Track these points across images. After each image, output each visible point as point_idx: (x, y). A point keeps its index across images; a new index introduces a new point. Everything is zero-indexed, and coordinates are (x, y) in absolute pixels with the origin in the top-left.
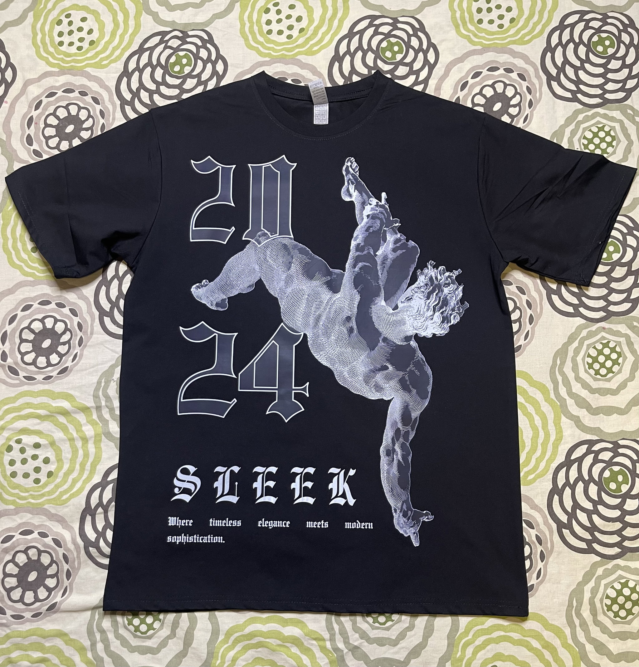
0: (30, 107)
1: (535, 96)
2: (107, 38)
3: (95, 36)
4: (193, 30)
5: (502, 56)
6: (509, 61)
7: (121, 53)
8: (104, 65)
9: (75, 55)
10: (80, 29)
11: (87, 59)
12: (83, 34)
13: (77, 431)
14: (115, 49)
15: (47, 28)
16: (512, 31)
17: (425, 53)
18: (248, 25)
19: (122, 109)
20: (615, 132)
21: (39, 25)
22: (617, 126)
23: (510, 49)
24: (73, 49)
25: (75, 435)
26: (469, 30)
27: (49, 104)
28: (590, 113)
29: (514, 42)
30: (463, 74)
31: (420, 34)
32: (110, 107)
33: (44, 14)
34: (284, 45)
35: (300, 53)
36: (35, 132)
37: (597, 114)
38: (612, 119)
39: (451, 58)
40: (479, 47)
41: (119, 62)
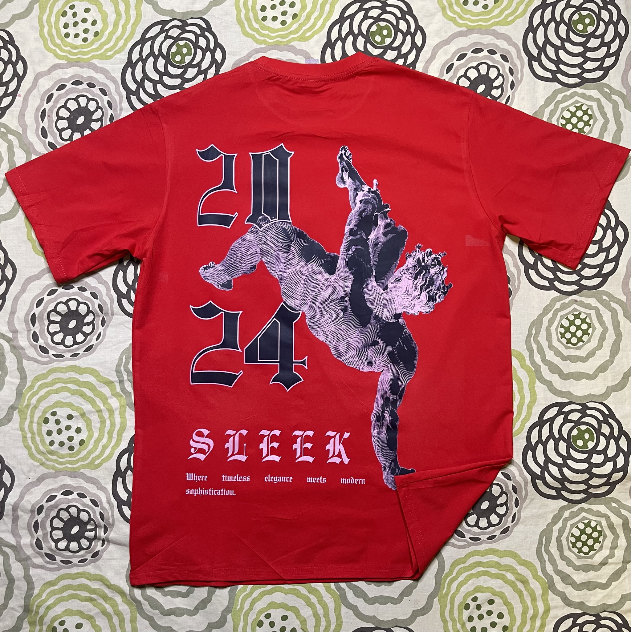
0: (42, 99)
1: (516, 78)
2: (110, 29)
3: (99, 27)
4: (192, 18)
5: (486, 38)
6: (492, 42)
7: (124, 44)
8: (109, 56)
9: (81, 47)
10: (84, 20)
11: (92, 51)
12: (88, 25)
13: (104, 404)
14: (118, 39)
15: (53, 20)
16: (496, 12)
17: (413, 36)
18: (243, 11)
19: (128, 99)
20: (592, 111)
21: (45, 18)
22: (594, 104)
23: (494, 30)
24: (79, 41)
25: (102, 407)
26: (455, 12)
27: (59, 98)
28: (568, 93)
29: (498, 23)
30: (449, 57)
31: (408, 17)
32: (117, 98)
33: (49, 6)
34: (278, 32)
35: (294, 39)
36: (49, 125)
37: (575, 94)
38: (590, 98)
39: (437, 41)
40: (464, 29)
41: (123, 53)
